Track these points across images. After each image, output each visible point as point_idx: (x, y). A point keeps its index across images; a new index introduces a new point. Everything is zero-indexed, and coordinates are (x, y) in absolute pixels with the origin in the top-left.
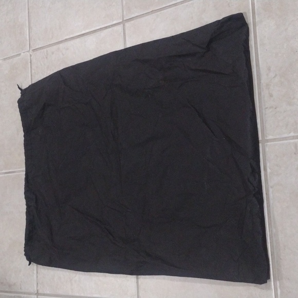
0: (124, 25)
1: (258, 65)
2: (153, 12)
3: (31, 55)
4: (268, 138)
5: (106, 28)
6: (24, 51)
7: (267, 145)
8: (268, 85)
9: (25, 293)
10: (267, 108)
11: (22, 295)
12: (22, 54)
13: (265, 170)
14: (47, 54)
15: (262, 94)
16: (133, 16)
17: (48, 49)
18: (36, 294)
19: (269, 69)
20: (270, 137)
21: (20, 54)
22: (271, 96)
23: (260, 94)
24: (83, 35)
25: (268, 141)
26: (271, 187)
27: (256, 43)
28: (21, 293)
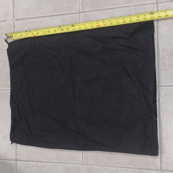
0: (79, 14)
1: (158, 48)
2: (98, 10)
3: (14, 22)
4: (161, 85)
5: (68, 14)
6: (9, 19)
7: (160, 88)
8: (163, 58)
9: (7, 160)
10: (162, 70)
11: (5, 161)
12: (8, 21)
13: (159, 100)
14: (26, 23)
15: (160, 63)
16: (86, 10)
17: (26, 20)
18: (15, 160)
19: (164, 50)
20: (162, 84)
21: (6, 21)
22: (164, 64)
23: (158, 62)
24: (52, 16)
25: (161, 86)
26: (162, 109)
27: (158, 36)
28: (5, 160)
